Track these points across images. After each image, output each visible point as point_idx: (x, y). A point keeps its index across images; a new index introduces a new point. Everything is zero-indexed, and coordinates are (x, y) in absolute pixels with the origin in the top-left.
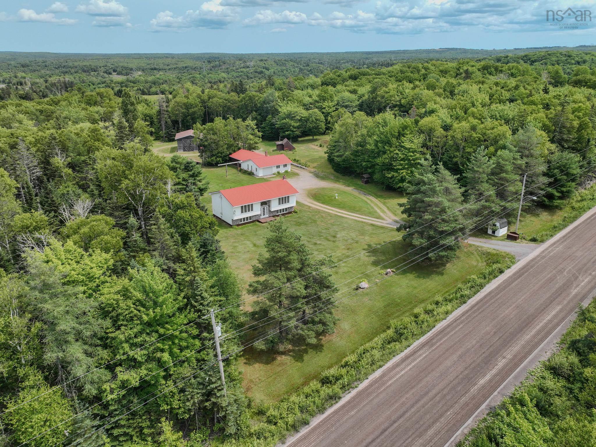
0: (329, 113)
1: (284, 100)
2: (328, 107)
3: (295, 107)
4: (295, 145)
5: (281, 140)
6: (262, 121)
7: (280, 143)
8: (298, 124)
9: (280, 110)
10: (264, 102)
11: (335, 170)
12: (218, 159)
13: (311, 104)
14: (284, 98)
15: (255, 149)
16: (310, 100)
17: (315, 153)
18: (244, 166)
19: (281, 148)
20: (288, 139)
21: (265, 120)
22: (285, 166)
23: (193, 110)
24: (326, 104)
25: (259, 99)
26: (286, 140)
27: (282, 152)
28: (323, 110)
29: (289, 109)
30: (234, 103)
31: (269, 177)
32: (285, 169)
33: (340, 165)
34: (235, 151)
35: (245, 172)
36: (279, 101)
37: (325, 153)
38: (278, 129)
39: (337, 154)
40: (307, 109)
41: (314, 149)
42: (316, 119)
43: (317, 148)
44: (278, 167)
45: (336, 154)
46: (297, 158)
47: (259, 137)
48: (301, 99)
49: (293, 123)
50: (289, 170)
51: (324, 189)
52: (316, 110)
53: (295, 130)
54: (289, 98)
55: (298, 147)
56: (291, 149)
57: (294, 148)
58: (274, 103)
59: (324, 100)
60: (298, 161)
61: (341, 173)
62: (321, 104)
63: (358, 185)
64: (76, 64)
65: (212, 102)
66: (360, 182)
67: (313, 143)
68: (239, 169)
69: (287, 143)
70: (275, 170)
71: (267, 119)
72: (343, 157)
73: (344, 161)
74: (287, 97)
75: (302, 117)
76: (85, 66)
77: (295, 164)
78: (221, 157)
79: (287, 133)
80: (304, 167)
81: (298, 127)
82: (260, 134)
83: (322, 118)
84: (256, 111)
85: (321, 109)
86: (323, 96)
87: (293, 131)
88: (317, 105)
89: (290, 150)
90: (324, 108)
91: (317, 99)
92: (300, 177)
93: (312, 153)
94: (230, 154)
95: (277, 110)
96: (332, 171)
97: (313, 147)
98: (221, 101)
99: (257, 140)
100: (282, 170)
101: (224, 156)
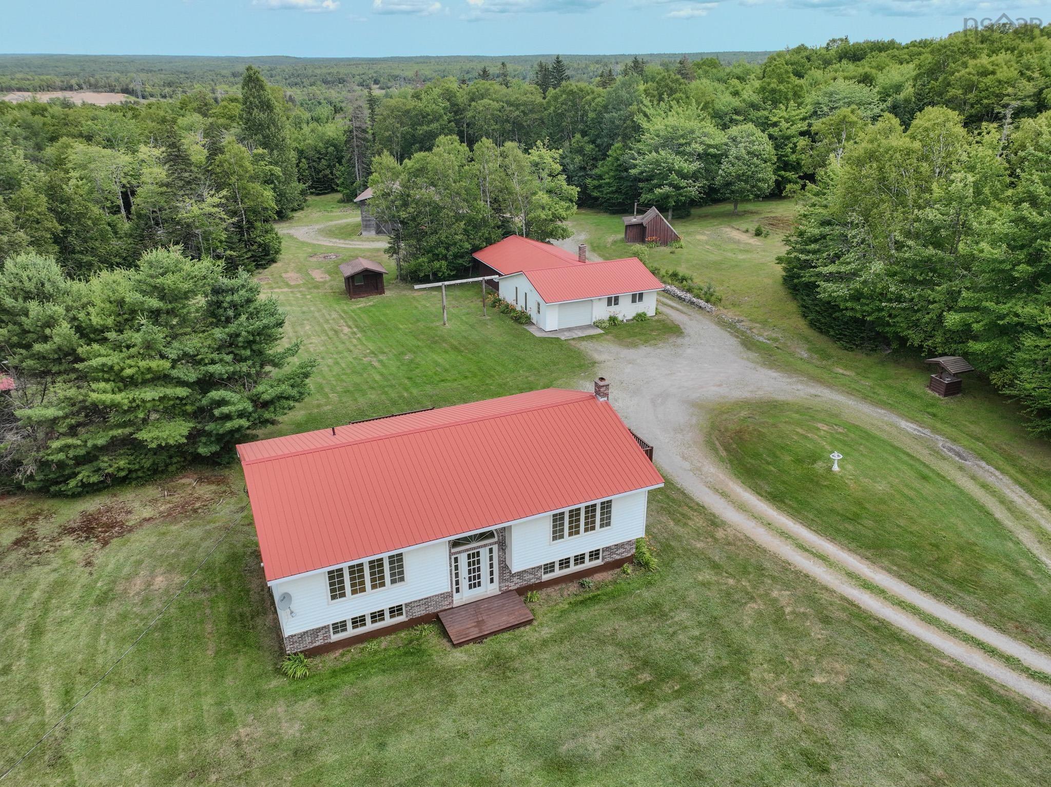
0: (788, 138)
1: (661, 99)
2: (787, 121)
3: (689, 118)
4: (677, 229)
5: (641, 212)
6: (595, 159)
7: (634, 219)
8: (696, 165)
9: (645, 125)
10: (605, 107)
11: (812, 324)
12: (437, 264)
13: (737, 112)
14: (660, 95)
15: (555, 237)
16: (736, 102)
17: (741, 256)
18: (508, 291)
19: (639, 233)
20: (663, 209)
21: (605, 156)
22: (637, 297)
23: (425, 128)
24: (779, 114)
25: (594, 99)
26: (653, 212)
27: (637, 247)
28: (771, 130)
29: (672, 120)
30: (531, 111)
31: (580, 334)
32: (640, 308)
33: (836, 308)
34: (490, 242)
35: (507, 310)
36: (647, 102)
37: (780, 260)
38: (637, 179)
39: (832, 268)
40: (725, 127)
41: (739, 242)
42: (749, 153)
43: (744, 238)
44: (613, 301)
45: (825, 270)
46: (682, 271)
47: (571, 201)
48: (708, 99)
49: (679, 163)
50: (651, 312)
51: (772, 407)
52: (750, 127)
53: (683, 183)
54: (678, 95)
55: (689, 234)
56: (668, 239)
57: (676, 239)
58: (634, 107)
59: (775, 103)
60: (684, 279)
61: (837, 338)
62: (766, 113)
63: (913, 396)
64: (318, 71)
65: (475, 109)
66: (917, 385)
67: (735, 224)
68: (491, 298)
69: (656, 220)
70: (601, 311)
71: (610, 152)
72: (856, 284)
73: (857, 296)
74: (672, 92)
75: (709, 146)
76: (329, 74)
77: (673, 289)
78: (445, 258)
79: (658, 191)
80: (702, 303)
81: (695, 176)
82: (574, 191)
83: (768, 148)
84: (584, 134)
85: (764, 125)
86: (773, 91)
87: (677, 188)
88: (754, 114)
89: (665, 243)
90: (775, 124)
91: (756, 98)
92: (686, 341)
93: (730, 255)
94: (476, 249)
95: (637, 128)
96: (802, 324)
97: (736, 235)
98: (496, 105)
99: (561, 207)
100: (626, 311)
101: (456, 256)
